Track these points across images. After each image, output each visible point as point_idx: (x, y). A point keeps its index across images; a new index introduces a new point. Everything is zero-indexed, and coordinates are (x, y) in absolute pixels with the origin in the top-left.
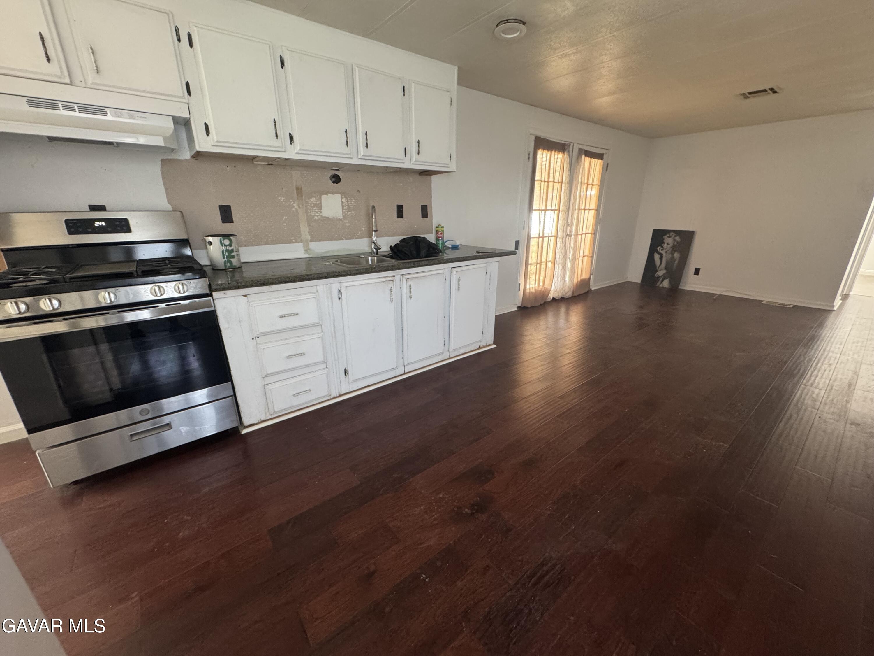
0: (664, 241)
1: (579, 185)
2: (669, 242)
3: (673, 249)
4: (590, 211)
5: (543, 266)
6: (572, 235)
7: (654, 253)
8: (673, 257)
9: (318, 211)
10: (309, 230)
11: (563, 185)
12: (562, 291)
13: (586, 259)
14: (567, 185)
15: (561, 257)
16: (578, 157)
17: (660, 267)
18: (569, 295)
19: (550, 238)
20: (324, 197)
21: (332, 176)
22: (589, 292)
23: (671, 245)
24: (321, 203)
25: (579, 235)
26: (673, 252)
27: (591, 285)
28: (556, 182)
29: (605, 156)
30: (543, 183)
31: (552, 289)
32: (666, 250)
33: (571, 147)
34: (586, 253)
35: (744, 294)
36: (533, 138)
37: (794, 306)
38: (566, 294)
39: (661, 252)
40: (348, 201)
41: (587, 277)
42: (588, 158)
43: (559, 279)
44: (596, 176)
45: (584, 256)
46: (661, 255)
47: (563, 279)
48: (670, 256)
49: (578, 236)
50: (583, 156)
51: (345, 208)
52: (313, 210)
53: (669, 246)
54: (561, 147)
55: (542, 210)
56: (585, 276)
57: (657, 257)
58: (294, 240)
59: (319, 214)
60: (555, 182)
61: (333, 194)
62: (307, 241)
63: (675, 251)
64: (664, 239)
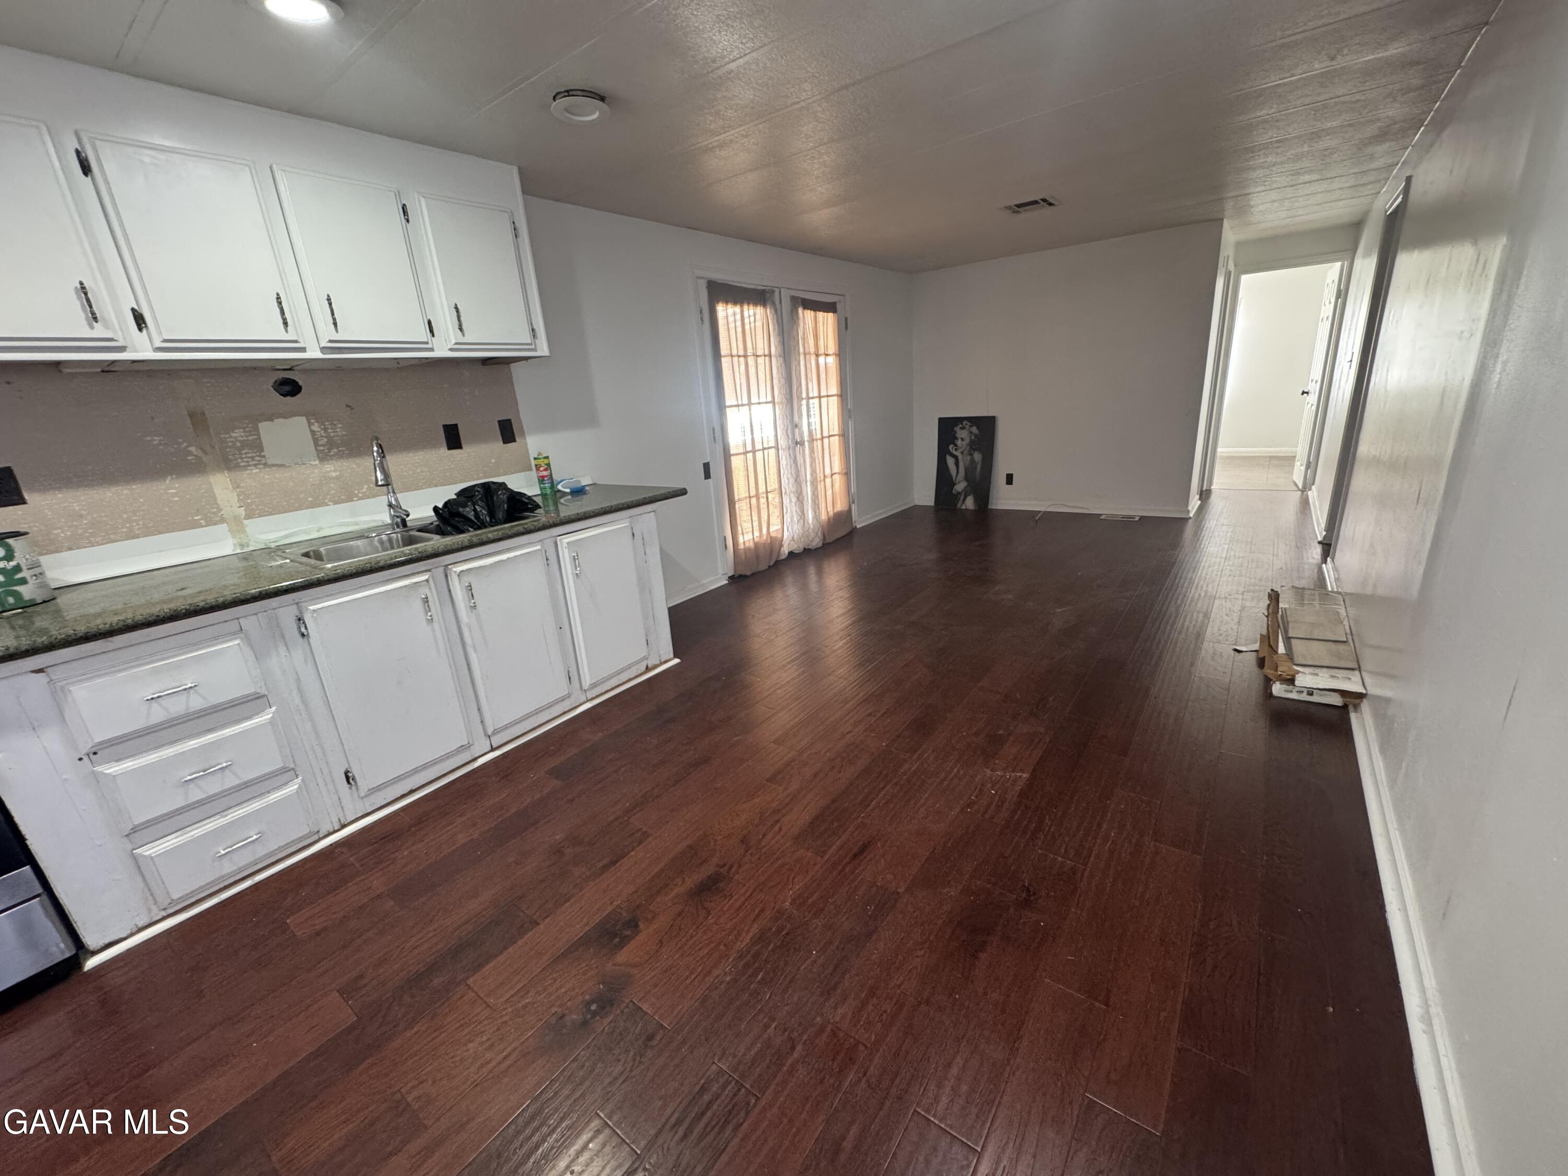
0: (957, 435)
1: (802, 357)
2: (963, 435)
3: (971, 447)
4: (830, 398)
5: (763, 501)
6: (804, 442)
7: (945, 455)
8: (973, 461)
9: (254, 455)
10: (239, 496)
11: (774, 360)
12: (803, 539)
13: (837, 477)
14: (781, 360)
15: (792, 481)
16: (792, 310)
17: (958, 477)
18: (817, 542)
19: (766, 452)
20: (263, 426)
21: (278, 383)
22: (853, 531)
23: (967, 441)
24: (259, 438)
25: (817, 440)
26: (972, 452)
27: (854, 520)
28: (760, 356)
29: (838, 306)
30: (736, 359)
31: (785, 537)
32: (960, 450)
33: (777, 294)
34: (837, 468)
35: (1074, 507)
36: (703, 285)
37: (1142, 518)
38: (812, 541)
39: (954, 452)
40: (326, 430)
41: (846, 508)
42: (809, 311)
43: (795, 519)
44: (829, 341)
45: (832, 475)
46: (956, 457)
47: (801, 518)
48: (969, 458)
49: (815, 442)
50: (800, 310)
51: (321, 443)
52: (242, 454)
53: (965, 443)
54: (759, 297)
55: (743, 405)
56: (840, 506)
57: (950, 461)
58: (202, 521)
59: (259, 461)
60: (757, 356)
61: (285, 417)
62: (236, 518)
63: (974, 450)
64: (955, 433)
